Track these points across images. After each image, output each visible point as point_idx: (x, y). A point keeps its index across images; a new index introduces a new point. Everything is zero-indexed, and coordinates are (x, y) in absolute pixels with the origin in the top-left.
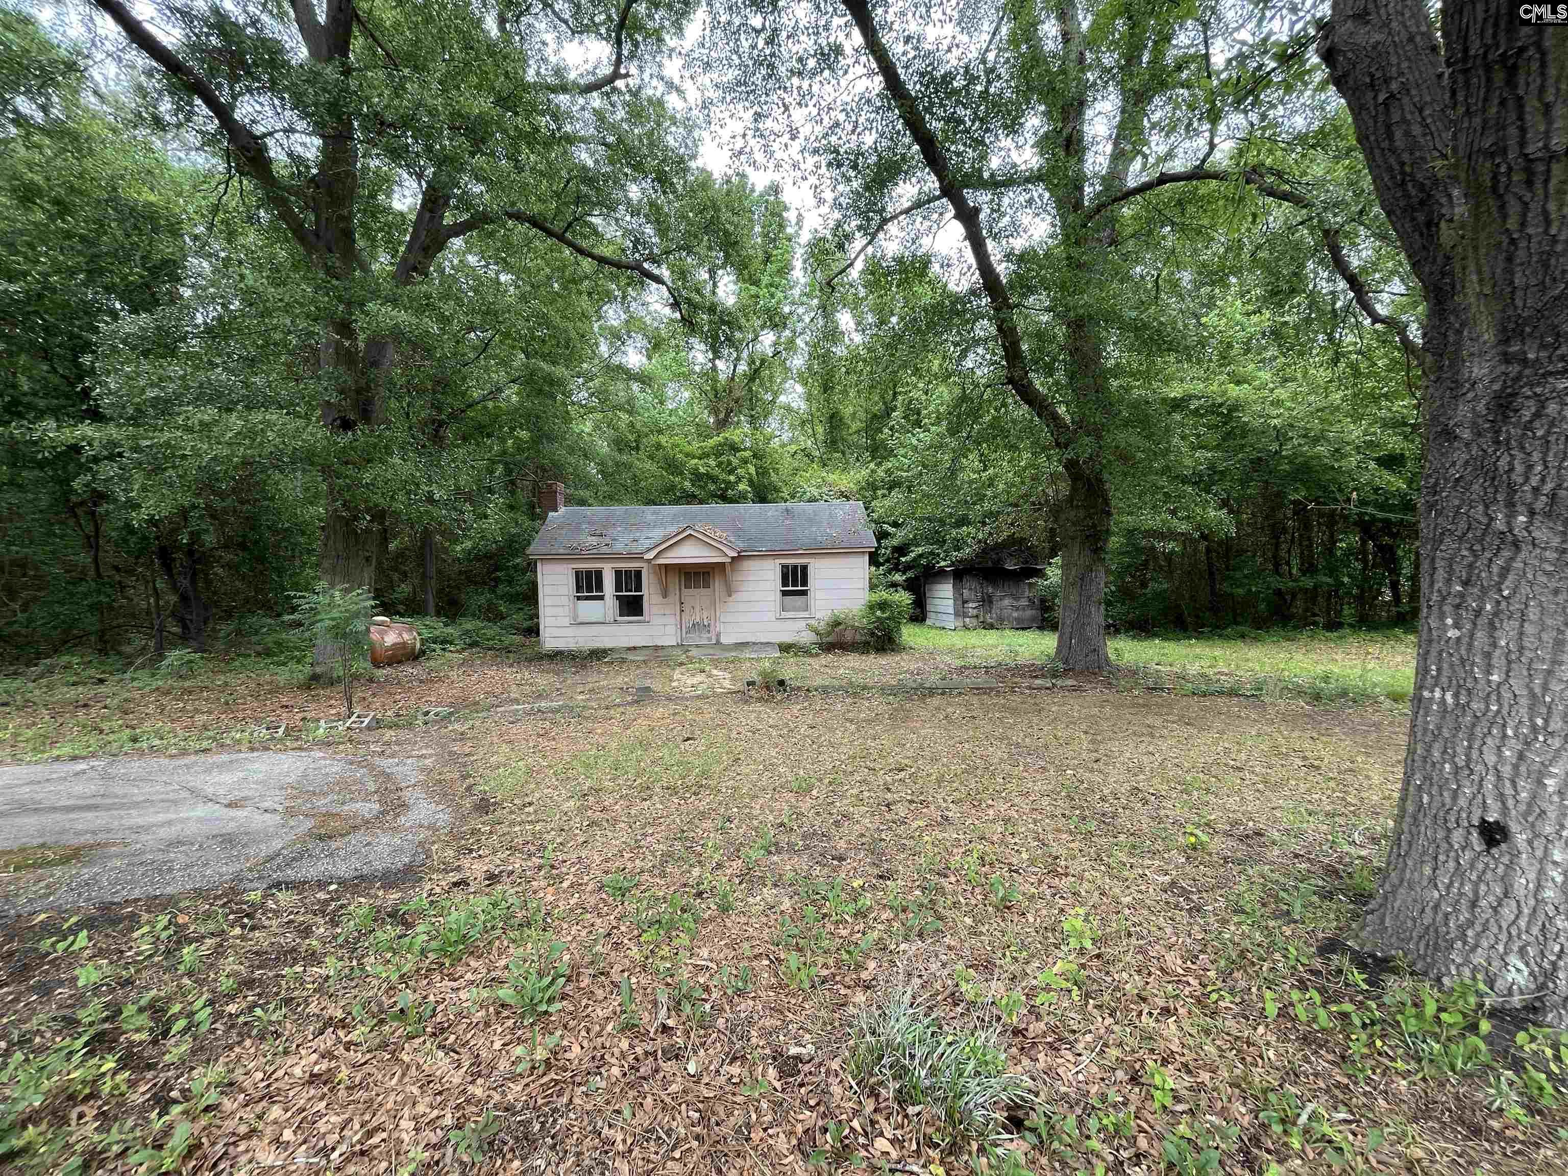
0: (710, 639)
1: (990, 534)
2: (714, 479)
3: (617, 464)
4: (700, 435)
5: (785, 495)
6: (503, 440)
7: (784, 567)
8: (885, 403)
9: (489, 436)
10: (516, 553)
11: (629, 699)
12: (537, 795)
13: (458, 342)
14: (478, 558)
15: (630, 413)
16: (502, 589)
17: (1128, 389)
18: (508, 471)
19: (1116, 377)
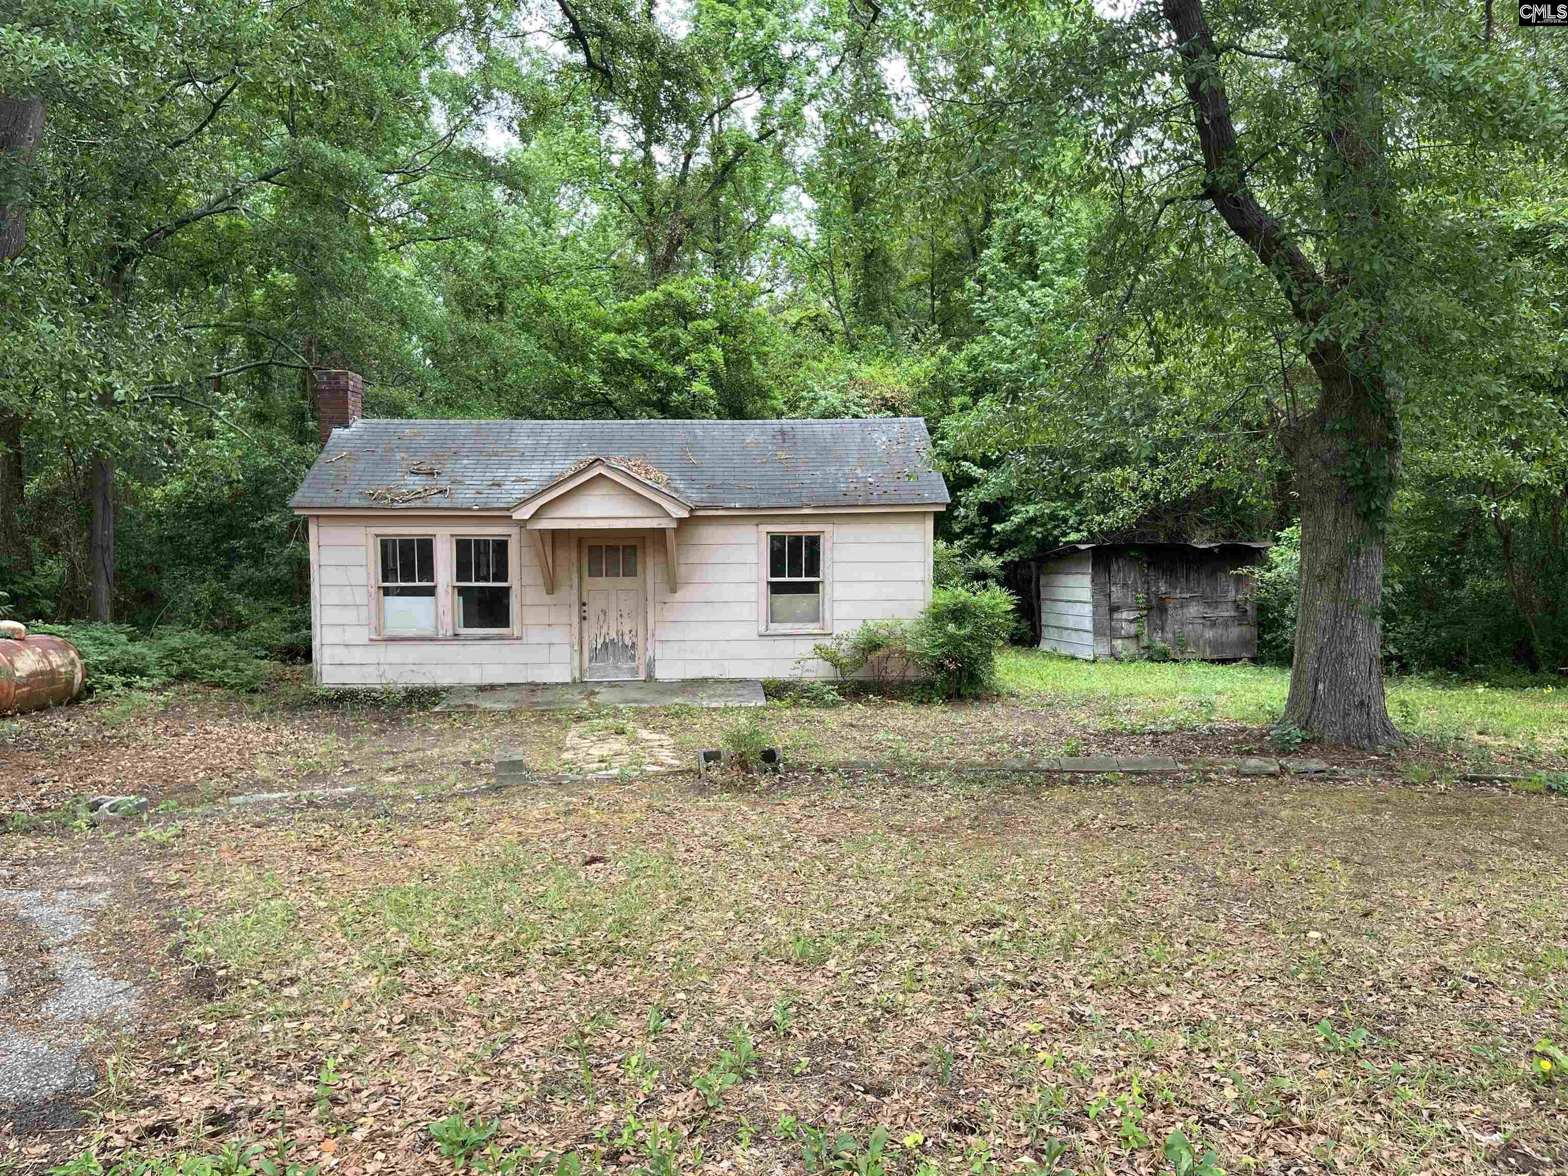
0: (634, 671)
1: (1165, 482)
2: (647, 372)
3: (462, 340)
4: (619, 287)
5: (779, 404)
6: (244, 289)
7: (776, 540)
8: (968, 231)
9: (218, 280)
10: (266, 507)
11: (482, 782)
12: (306, 963)
13: (162, 100)
14: (194, 512)
15: (488, 242)
16: (241, 571)
17: (1433, 210)
18: (255, 348)
19: (1412, 186)
